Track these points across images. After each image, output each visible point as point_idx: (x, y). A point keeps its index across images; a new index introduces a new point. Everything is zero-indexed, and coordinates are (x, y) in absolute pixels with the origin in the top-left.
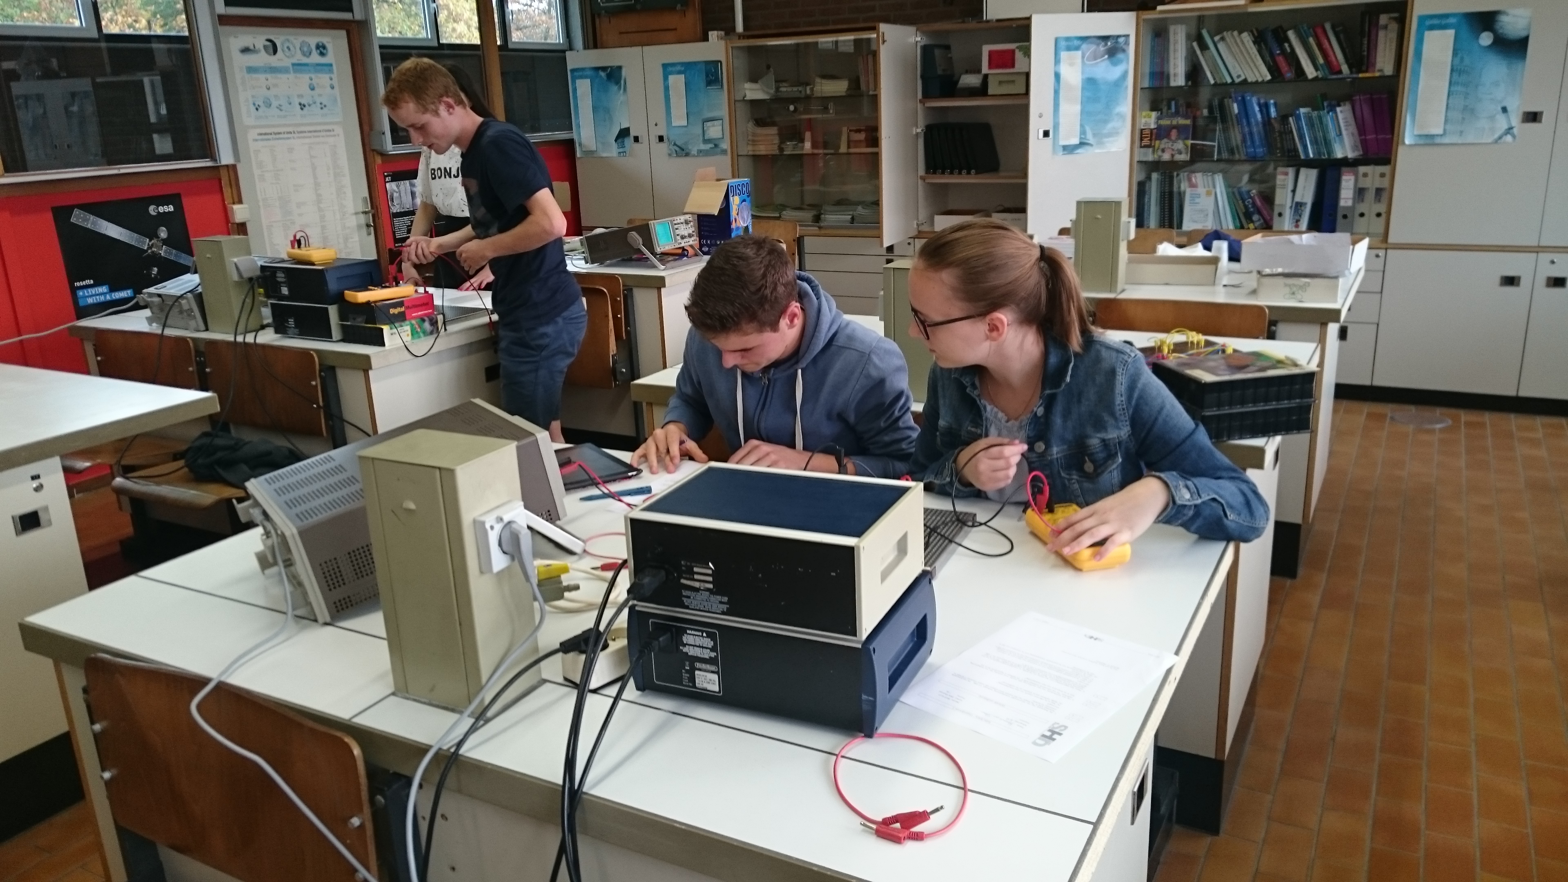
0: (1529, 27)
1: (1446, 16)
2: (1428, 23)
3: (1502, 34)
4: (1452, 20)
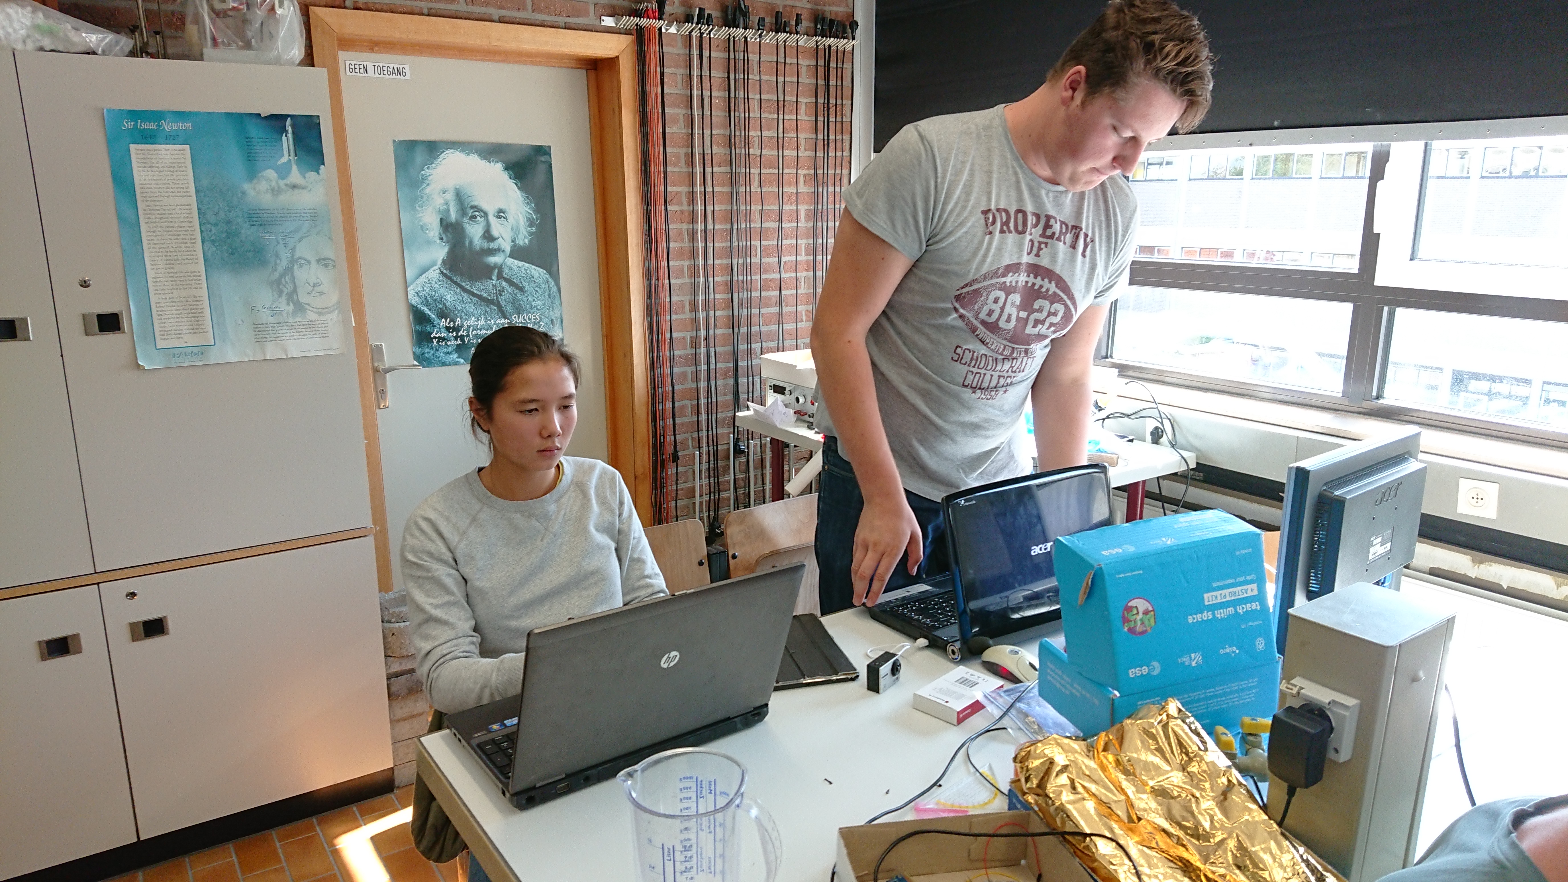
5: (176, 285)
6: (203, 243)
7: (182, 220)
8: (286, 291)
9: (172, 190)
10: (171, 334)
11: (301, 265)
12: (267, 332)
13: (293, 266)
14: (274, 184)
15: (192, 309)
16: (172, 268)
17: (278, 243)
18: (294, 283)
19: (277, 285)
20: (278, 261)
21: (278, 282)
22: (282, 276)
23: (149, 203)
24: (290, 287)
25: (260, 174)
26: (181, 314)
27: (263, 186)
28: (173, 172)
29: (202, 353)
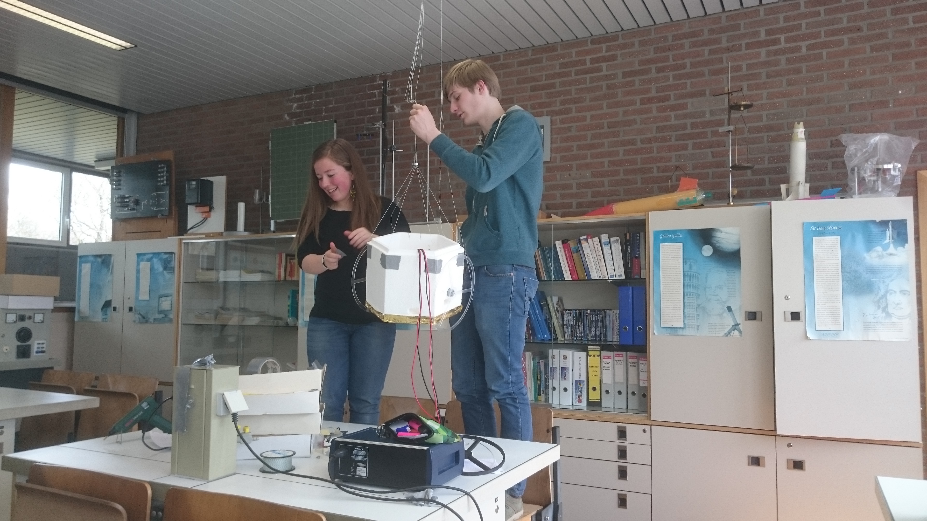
0: (739, 243)
1: (675, 232)
2: (661, 237)
3: (719, 247)
4: (679, 235)
5: (828, 301)
6: (843, 281)
7: (834, 270)
8: (882, 306)
9: (829, 257)
10: (823, 324)
11: (891, 294)
12: (870, 327)
13: (887, 294)
14: (880, 253)
15: (834, 313)
16: (826, 293)
17: (880, 282)
18: (887, 302)
19: (878, 304)
20: (879, 291)
21: (878, 301)
22: (880, 298)
23: (819, 263)
24: (884, 305)
25: (874, 249)
26: (829, 314)
27: (874, 254)
28: (831, 248)
29: (837, 334)
